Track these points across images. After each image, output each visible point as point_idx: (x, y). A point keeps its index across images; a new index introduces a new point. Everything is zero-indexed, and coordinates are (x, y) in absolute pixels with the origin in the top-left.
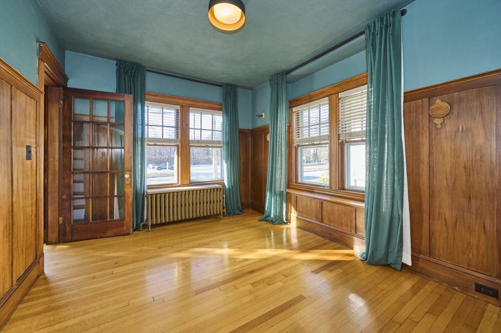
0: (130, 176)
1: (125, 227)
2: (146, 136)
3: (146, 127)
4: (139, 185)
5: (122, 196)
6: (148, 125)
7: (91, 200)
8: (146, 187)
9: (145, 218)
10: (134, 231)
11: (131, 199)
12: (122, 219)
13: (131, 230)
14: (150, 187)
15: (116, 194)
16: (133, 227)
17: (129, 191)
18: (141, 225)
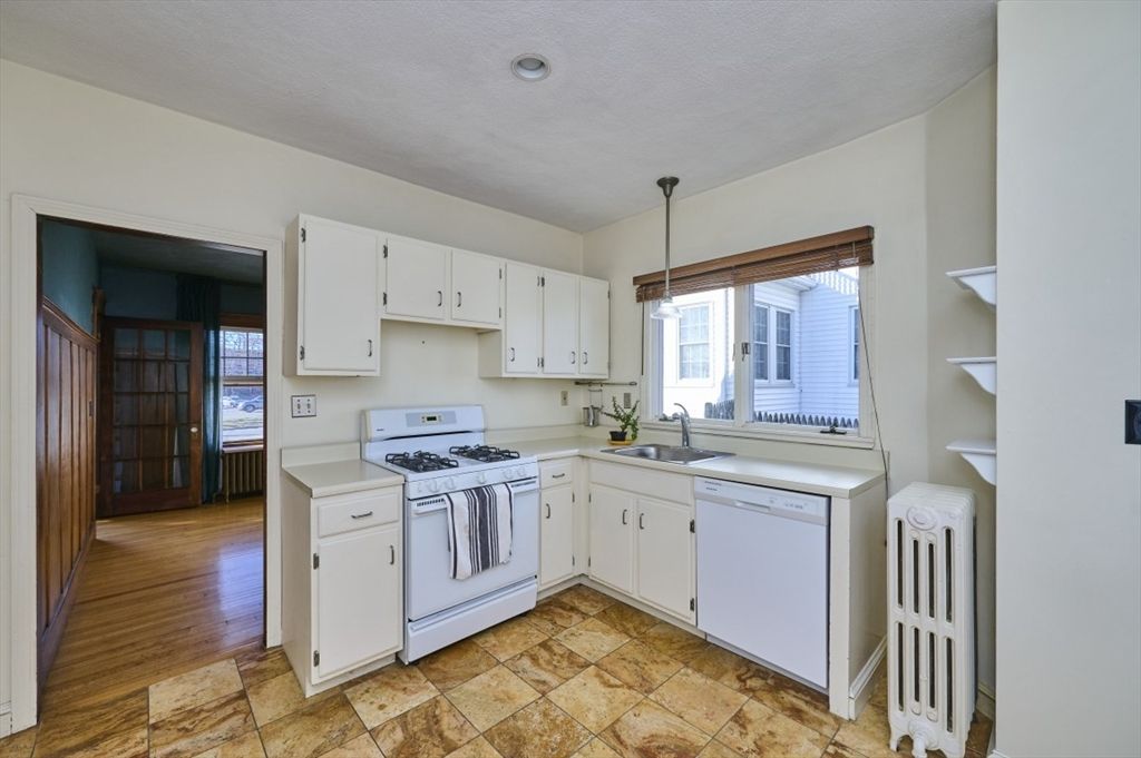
0: (199, 430)
1: (190, 498)
2: (221, 374)
3: (222, 360)
4: (211, 441)
5: (185, 457)
6: (224, 358)
7: (141, 463)
8: (221, 445)
9: (220, 486)
10: (203, 503)
11: (199, 461)
12: (186, 487)
13: (200, 502)
14: (227, 444)
15: (176, 453)
16: (202, 498)
17: (197, 450)
18: (214, 495)
